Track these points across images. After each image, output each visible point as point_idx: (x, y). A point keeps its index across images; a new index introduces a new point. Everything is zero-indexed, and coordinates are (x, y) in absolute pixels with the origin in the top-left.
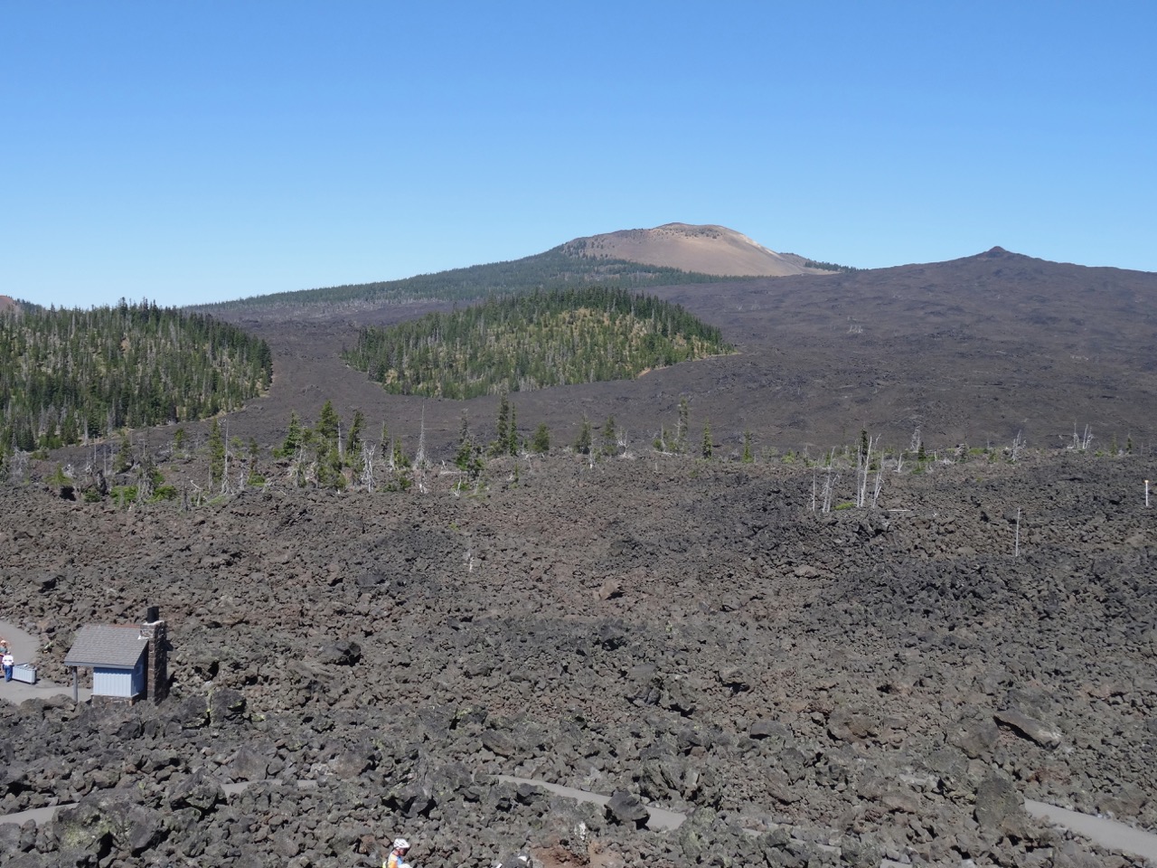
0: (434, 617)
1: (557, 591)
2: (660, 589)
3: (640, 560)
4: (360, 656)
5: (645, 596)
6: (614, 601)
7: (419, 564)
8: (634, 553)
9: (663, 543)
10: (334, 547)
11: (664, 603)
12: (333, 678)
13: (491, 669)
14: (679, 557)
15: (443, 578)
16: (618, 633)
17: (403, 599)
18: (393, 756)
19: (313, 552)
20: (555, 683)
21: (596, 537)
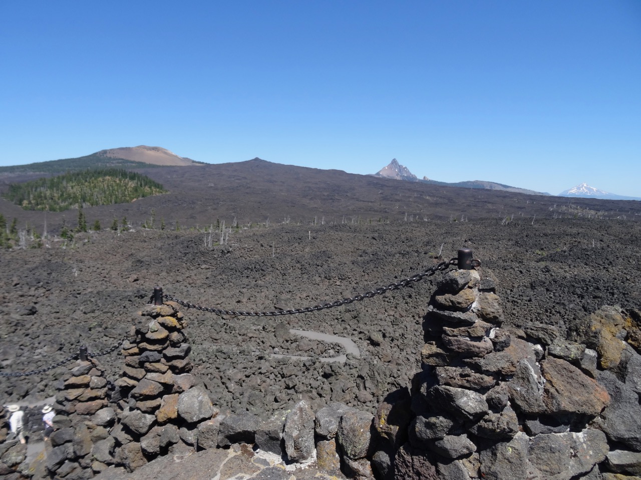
0: (64, 294)
1: (113, 281)
2: (153, 277)
3: (144, 267)
4: (36, 311)
5: (147, 280)
6: (135, 282)
7: (54, 275)
8: (141, 265)
9: (152, 261)
11: (155, 281)
12: (26, 321)
13: (95, 310)
14: (159, 265)
15: (65, 279)
17: (50, 288)
20: (121, 312)
21: (124, 260)
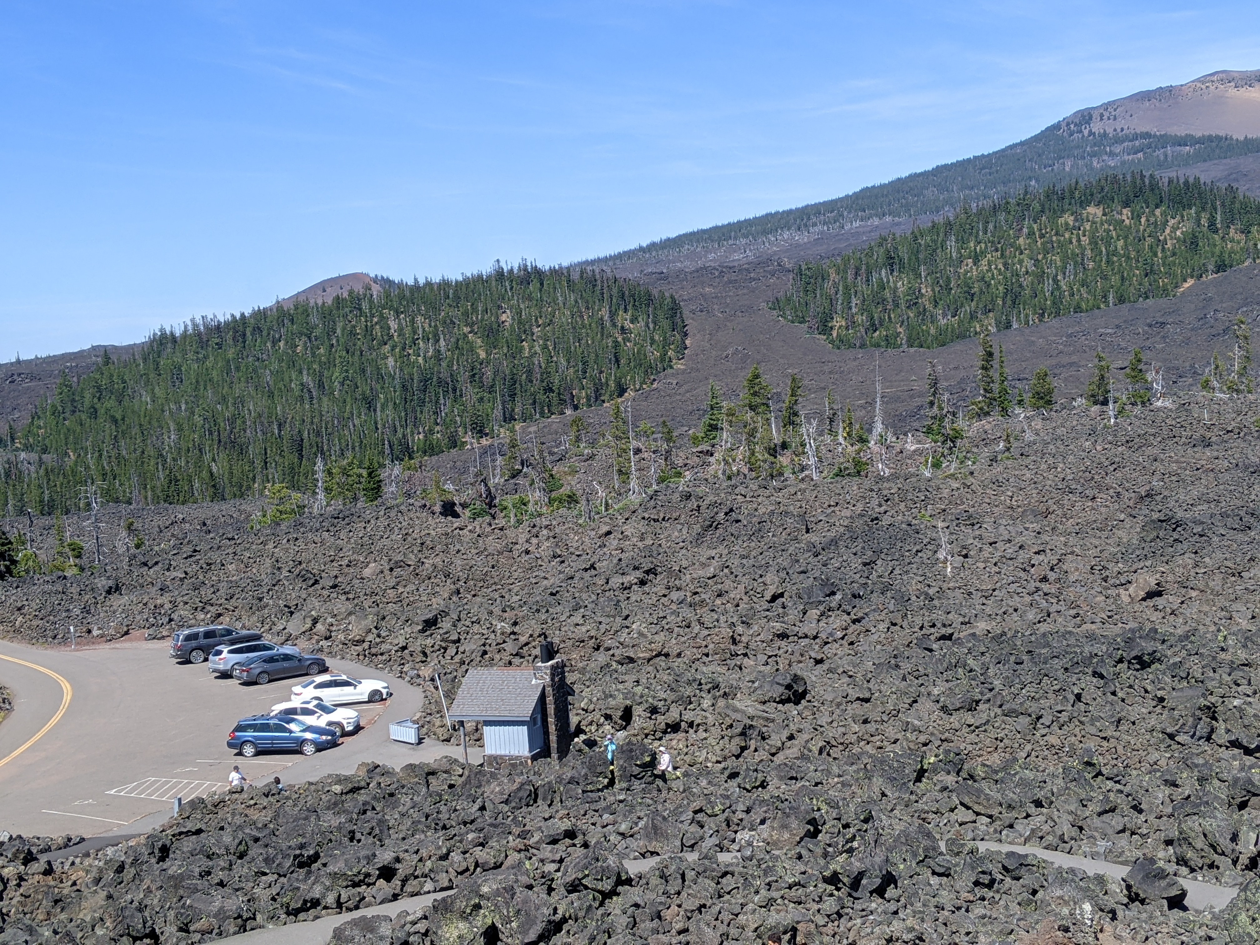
0: (901, 637)
1: (1070, 594)
2: (1216, 582)
3: (1185, 545)
4: (805, 692)
5: (1194, 594)
6: (1150, 603)
7: (880, 567)
8: (1176, 535)
9: (1217, 520)
10: (771, 553)
11: (1221, 601)
12: (773, 721)
13: (977, 702)
14: (1240, 536)
15: (913, 586)
16: (1148, 646)
17: (860, 615)
18: (839, 819)
19: (744, 561)
20: (1064, 717)
21: (1122, 516)
